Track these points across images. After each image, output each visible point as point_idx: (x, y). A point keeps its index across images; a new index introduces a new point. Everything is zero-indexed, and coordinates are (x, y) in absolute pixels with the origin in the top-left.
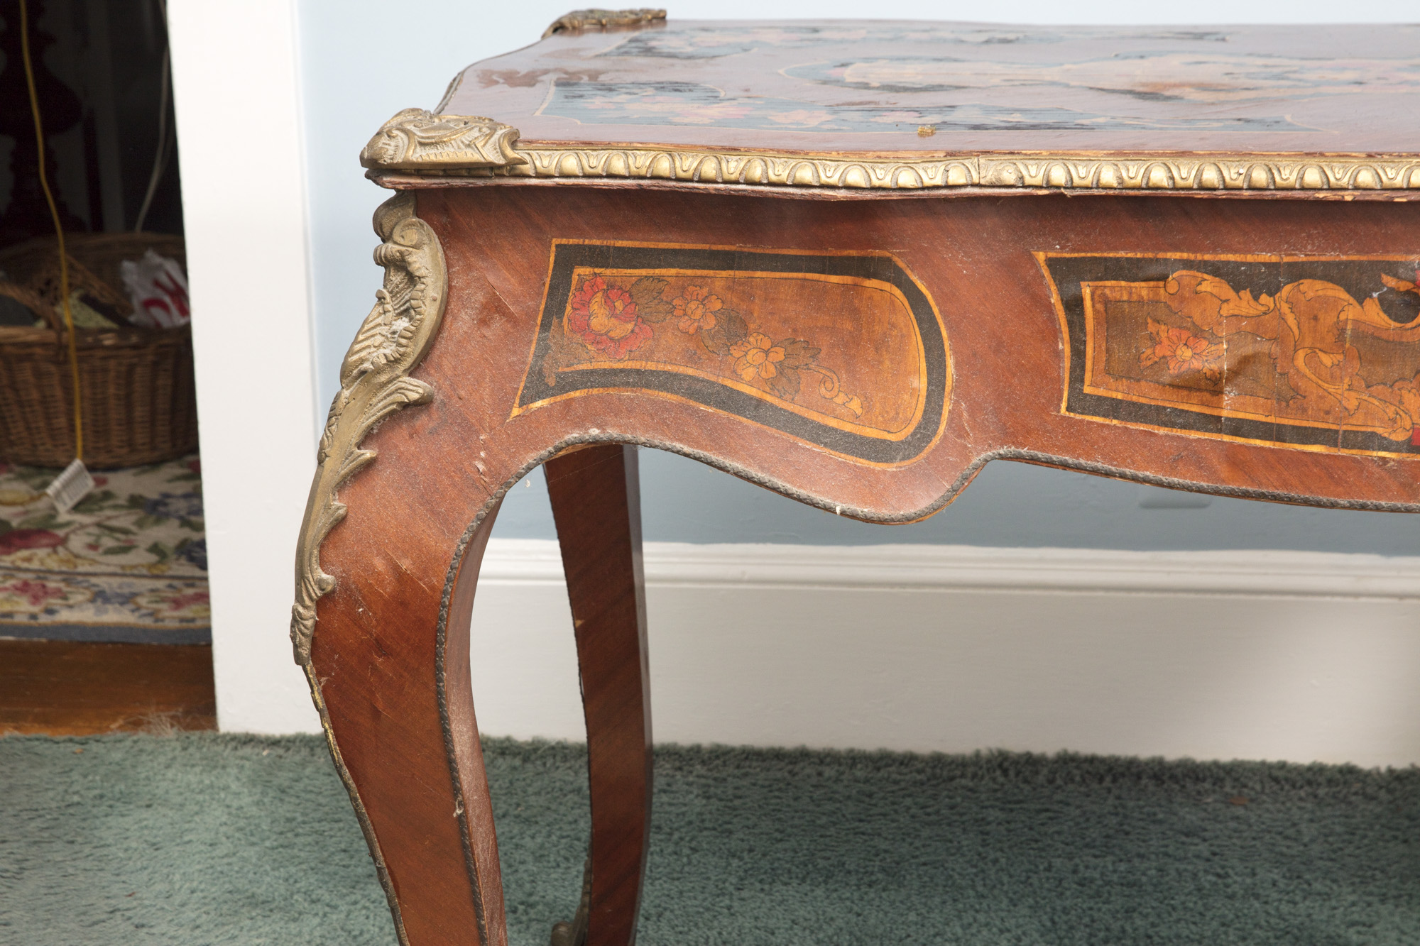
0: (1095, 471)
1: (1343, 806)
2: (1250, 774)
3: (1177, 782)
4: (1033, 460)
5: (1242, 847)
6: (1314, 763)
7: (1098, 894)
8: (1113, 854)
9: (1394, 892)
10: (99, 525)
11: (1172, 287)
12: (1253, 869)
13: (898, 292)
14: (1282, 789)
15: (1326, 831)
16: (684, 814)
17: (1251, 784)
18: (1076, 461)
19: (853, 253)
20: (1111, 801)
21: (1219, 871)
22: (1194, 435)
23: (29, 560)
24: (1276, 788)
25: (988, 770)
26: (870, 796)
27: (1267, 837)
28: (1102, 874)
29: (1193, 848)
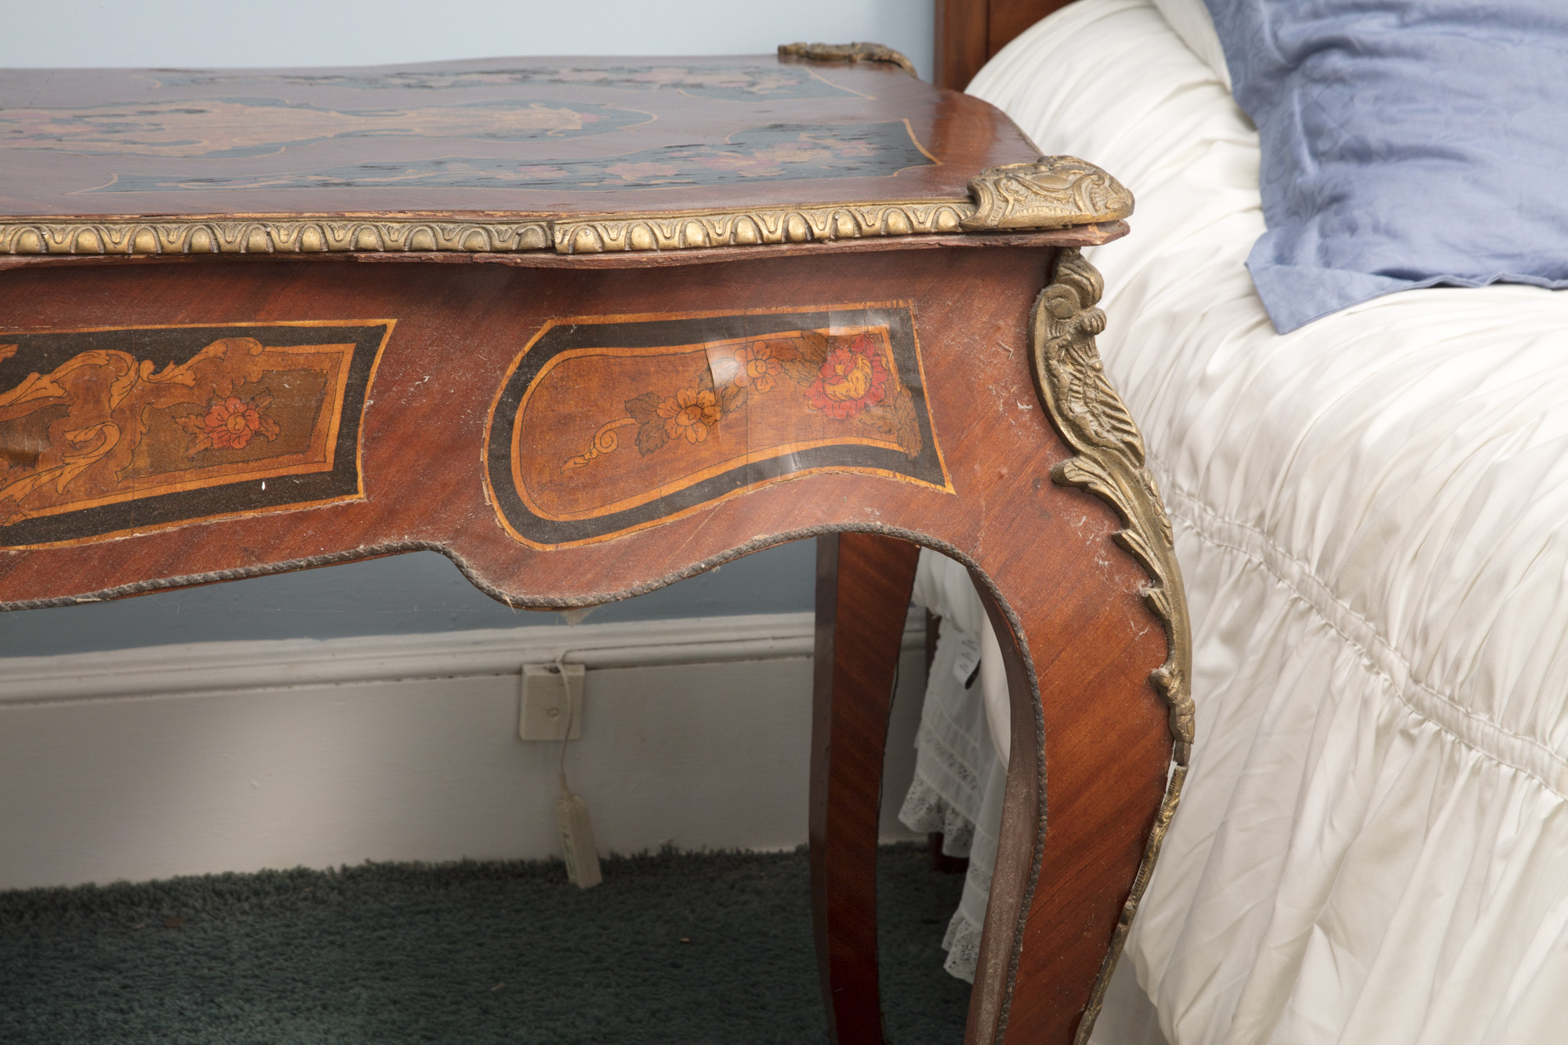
1: (288, 914)
2: (192, 892)
3: (109, 911)
5: (160, 976)
9: (309, 1004)
12: (161, 999)
14: (225, 904)
17: (190, 902)
20: (26, 940)
21: (124, 1006)
24: (218, 902)
29: (102, 983)
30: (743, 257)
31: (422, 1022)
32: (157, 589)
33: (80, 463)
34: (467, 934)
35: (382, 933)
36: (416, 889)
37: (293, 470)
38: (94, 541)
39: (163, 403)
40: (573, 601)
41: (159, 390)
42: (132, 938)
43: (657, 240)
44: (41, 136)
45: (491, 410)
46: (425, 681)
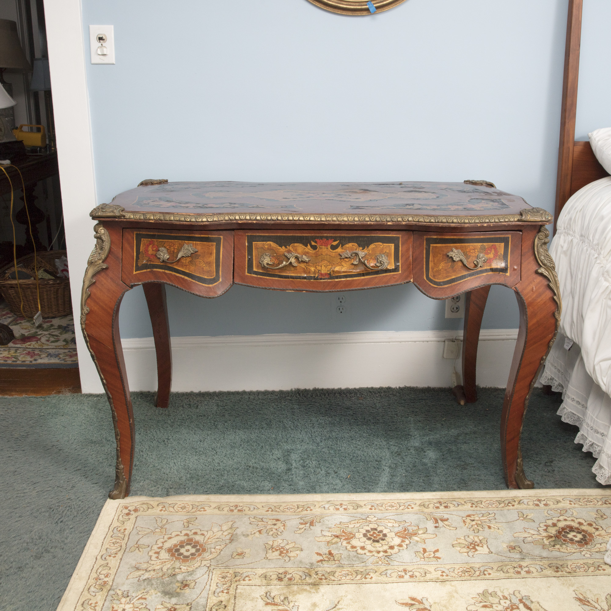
1: (387, 398)
2: (364, 391)
3: (345, 395)
5: (361, 411)
6: (380, 387)
7: (323, 427)
8: (327, 416)
10: (49, 334)
16: (211, 411)
17: (364, 394)
20: (328, 401)
23: (30, 345)
24: (370, 394)
25: (295, 394)
26: (263, 403)
27: (368, 408)
29: (348, 412)
31: (428, 427)
34: (433, 405)
36: (417, 393)
42: (352, 402)
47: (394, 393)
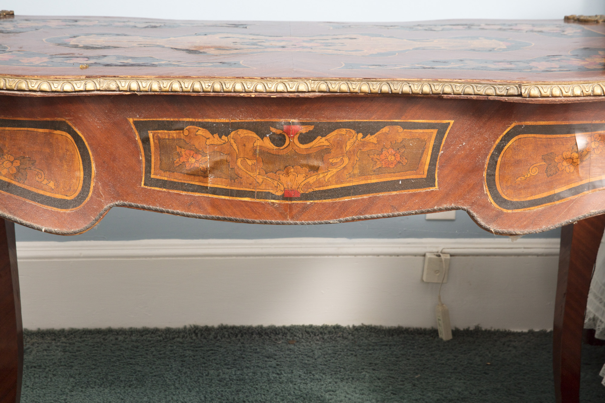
0: (156, 211)
1: (334, 342)
2: (298, 331)
3: (268, 336)
4: (130, 206)
5: (290, 362)
6: (324, 325)
7: (226, 385)
8: (236, 367)
9: (347, 377)
11: (186, 133)
12: (292, 371)
13: (69, 136)
14: (310, 336)
15: (325, 353)
16: (52, 359)
17: (297, 335)
18: (148, 207)
19: (48, 119)
20: (240, 344)
21: (279, 372)
22: (197, 194)
24: (308, 336)
25: (189, 334)
26: (137, 347)
27: (301, 356)
28: (230, 376)
29: (269, 363)
30: (596, 101)
31: (391, 388)
32: (360, 219)
33: (334, 171)
34: (403, 355)
35: (370, 352)
36: (381, 336)
37: (411, 177)
38: (337, 200)
39: (365, 149)
40: (518, 232)
41: (364, 144)
42: (278, 347)
43: (562, 93)
44: (303, 47)
45: (489, 157)
46: (388, 257)
47: (345, 335)
